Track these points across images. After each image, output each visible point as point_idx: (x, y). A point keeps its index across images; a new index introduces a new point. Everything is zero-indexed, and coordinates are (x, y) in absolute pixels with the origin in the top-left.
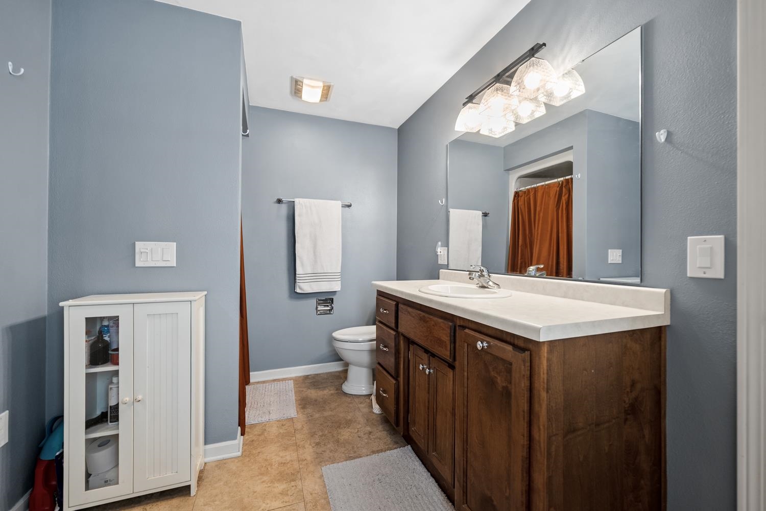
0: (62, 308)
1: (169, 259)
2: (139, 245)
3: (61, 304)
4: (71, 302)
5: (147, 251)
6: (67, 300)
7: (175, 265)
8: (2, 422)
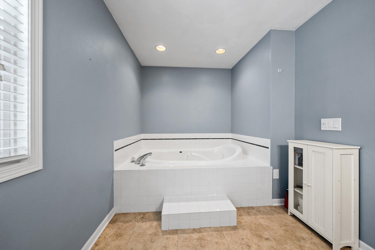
0: (288, 142)
1: (337, 127)
2: (323, 120)
3: (288, 141)
4: (291, 141)
5: (326, 123)
6: (290, 140)
7: (341, 130)
8: (276, 172)
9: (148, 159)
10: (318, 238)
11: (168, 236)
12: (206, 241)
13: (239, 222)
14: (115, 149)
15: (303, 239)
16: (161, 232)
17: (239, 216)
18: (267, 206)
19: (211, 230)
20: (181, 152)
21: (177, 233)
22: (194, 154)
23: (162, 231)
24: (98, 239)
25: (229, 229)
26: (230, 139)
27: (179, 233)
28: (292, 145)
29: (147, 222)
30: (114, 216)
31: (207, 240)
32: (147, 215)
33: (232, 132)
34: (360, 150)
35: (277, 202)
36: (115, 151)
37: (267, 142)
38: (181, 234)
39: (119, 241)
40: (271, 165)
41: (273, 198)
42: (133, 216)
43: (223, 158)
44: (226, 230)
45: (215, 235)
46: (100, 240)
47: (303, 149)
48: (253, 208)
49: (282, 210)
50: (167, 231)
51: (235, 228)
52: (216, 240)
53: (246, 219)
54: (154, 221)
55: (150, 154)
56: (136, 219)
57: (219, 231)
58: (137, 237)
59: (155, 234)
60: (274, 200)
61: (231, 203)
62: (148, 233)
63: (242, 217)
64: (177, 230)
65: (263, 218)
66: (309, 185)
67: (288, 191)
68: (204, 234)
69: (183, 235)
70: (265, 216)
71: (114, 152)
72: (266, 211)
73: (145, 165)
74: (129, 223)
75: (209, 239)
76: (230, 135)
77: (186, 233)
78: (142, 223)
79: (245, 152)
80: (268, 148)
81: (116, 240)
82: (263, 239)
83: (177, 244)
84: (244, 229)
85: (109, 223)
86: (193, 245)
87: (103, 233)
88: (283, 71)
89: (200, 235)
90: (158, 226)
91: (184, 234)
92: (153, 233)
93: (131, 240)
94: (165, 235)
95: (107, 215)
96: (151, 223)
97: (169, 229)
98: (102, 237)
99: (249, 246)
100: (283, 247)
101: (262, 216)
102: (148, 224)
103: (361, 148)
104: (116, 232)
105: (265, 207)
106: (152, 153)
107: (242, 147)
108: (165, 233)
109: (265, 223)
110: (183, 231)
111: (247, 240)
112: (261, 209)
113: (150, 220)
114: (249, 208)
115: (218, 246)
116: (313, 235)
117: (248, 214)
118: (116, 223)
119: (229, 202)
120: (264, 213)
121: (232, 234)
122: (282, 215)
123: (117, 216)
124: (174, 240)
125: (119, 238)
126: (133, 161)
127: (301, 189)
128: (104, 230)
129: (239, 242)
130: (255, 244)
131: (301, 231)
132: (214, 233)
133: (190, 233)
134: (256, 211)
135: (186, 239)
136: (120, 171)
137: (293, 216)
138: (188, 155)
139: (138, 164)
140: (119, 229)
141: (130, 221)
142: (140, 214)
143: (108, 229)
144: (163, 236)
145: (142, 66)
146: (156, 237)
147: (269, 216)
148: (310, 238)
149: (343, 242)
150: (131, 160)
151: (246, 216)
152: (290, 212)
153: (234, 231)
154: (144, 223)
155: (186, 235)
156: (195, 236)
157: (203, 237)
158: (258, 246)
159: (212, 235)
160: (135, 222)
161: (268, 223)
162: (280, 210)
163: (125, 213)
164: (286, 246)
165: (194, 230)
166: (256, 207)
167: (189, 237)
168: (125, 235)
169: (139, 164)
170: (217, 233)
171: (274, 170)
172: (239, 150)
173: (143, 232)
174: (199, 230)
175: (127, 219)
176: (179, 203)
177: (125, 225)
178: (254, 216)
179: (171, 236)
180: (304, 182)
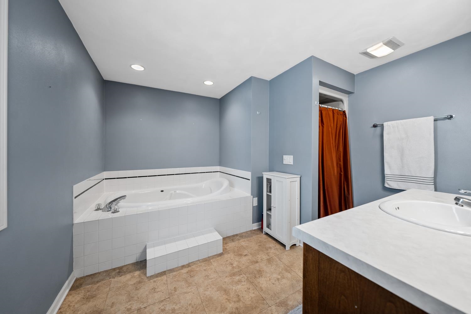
1: (291, 162)
2: (285, 157)
4: (265, 173)
7: (292, 164)
8: (256, 199)
9: (122, 203)
10: (279, 245)
11: (155, 279)
12: (195, 272)
13: (224, 249)
14: (75, 195)
15: (270, 248)
16: (146, 278)
17: (225, 244)
18: (248, 231)
19: (200, 262)
20: (162, 191)
21: (165, 274)
22: (177, 191)
23: (148, 278)
24: (58, 310)
25: (216, 257)
26: (218, 172)
27: (166, 273)
28: (266, 175)
29: (126, 275)
30: (75, 282)
31: (196, 270)
32: (125, 269)
33: (220, 164)
34: (300, 177)
35: (255, 226)
36: (75, 198)
37: (248, 175)
38: (170, 273)
39: (93, 302)
40: (252, 195)
41: (253, 223)
42: (105, 274)
43: (211, 192)
44: (213, 258)
45: (204, 264)
46: (61, 310)
47: (271, 179)
48: (237, 235)
49: (259, 231)
50: (153, 275)
51: (221, 255)
52: (205, 268)
53: (231, 245)
54: (135, 271)
55: (123, 197)
56: (110, 275)
57: (207, 261)
58: (117, 291)
59: (140, 282)
60: (253, 224)
61: (218, 233)
62: (130, 284)
63: (228, 244)
64: (165, 271)
65: (244, 241)
66: (274, 206)
67: (263, 214)
68: (193, 267)
69: (172, 274)
70: (246, 240)
71: (74, 200)
72: (247, 235)
73: (119, 211)
74: (101, 282)
75: (198, 269)
76: (218, 168)
77: (174, 271)
78: (120, 277)
79: (231, 185)
80: (249, 180)
81: (87, 303)
82: (242, 256)
83: (166, 282)
84: (229, 253)
85: (70, 290)
86: (183, 278)
87: (64, 303)
88: (260, 113)
89: (189, 268)
90: (142, 275)
91: (172, 272)
92: (137, 282)
93: (109, 296)
94: (152, 279)
95: (66, 281)
96: (132, 274)
97: (156, 273)
98: (64, 307)
99: (232, 264)
100: (256, 257)
101: (243, 240)
102: (128, 276)
103: (301, 176)
104: (84, 296)
105: (247, 232)
106: (126, 196)
107: (228, 180)
108: (152, 278)
109: (246, 244)
110: (171, 271)
111: (230, 261)
112: (244, 234)
113: (130, 272)
114: (234, 236)
115: (206, 272)
116: (277, 243)
117: (233, 241)
118: (80, 288)
119: (216, 233)
120: (246, 237)
121: (218, 260)
122: (258, 236)
123: (79, 281)
124: (162, 280)
125: (92, 300)
126: (99, 208)
127: (270, 211)
128: (65, 299)
129: (224, 263)
130: (237, 261)
131: (270, 243)
132: (202, 263)
133: (179, 270)
134: (240, 237)
135: (175, 276)
136: (83, 223)
137: (267, 234)
138: (172, 194)
139: (108, 211)
140: (88, 291)
141: (103, 280)
142: (114, 269)
143: (70, 297)
144: (149, 281)
145: (104, 79)
146: (141, 284)
147: (249, 239)
148: (274, 246)
149: (291, 242)
150: (95, 208)
151: (231, 243)
152: (264, 231)
153: (220, 257)
154: (123, 277)
155: (174, 273)
156: (185, 271)
157: (193, 269)
158: (239, 262)
159: (200, 266)
160: (110, 278)
161: (248, 244)
162: (258, 232)
163: (91, 275)
164: (258, 256)
165: (183, 267)
166: (240, 234)
167: (178, 273)
168: (100, 294)
169: (110, 211)
170: (205, 262)
171: (254, 199)
172: (226, 183)
173: (124, 285)
174: (189, 265)
175: (96, 280)
176: (166, 245)
177: (95, 287)
178: (237, 242)
179: (159, 278)
180: (272, 205)
